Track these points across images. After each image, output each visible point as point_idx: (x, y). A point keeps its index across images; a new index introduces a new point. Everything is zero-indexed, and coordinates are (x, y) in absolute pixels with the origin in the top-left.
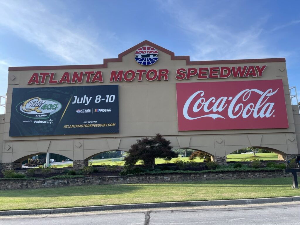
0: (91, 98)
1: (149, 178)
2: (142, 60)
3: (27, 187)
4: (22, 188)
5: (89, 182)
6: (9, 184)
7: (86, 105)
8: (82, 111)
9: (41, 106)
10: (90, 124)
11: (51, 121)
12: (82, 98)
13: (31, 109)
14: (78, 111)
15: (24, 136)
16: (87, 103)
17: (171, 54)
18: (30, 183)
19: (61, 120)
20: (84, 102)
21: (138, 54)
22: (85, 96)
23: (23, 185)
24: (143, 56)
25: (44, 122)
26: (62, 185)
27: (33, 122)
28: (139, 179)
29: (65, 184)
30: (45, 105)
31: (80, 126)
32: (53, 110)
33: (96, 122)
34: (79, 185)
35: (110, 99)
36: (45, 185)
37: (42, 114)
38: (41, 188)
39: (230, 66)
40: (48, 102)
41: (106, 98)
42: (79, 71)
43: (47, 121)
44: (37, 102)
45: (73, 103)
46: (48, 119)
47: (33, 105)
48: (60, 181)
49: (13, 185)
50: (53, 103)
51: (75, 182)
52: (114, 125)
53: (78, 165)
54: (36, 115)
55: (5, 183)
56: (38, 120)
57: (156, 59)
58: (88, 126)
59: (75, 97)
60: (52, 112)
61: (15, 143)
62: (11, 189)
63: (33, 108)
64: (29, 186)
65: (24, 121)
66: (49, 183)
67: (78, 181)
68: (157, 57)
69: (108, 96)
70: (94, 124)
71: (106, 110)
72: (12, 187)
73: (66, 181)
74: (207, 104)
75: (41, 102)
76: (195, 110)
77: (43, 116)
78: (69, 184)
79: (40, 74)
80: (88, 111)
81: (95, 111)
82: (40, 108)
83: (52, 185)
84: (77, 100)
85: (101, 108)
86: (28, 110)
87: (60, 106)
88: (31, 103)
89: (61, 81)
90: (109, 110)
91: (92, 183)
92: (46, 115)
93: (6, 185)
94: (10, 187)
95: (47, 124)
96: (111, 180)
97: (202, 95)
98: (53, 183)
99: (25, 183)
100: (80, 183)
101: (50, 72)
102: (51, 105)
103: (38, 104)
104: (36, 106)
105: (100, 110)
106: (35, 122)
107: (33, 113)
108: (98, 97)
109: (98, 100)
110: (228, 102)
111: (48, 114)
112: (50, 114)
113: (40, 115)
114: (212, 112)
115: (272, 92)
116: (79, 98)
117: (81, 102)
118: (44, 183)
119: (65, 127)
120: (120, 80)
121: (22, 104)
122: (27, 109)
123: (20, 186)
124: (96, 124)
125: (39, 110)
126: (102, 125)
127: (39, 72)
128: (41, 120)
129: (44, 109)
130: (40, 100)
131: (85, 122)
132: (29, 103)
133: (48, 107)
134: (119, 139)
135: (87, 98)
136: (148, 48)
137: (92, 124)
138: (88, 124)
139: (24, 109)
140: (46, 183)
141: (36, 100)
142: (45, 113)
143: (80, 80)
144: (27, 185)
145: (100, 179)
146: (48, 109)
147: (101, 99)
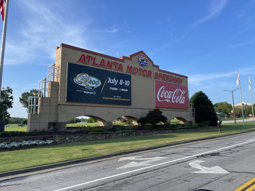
0: (118, 81)
1: (161, 132)
2: (141, 62)
3: (109, 138)
4: (106, 138)
5: (138, 134)
6: (98, 136)
7: (115, 85)
8: (113, 89)
9: (89, 81)
10: (117, 98)
11: (95, 93)
12: (113, 80)
13: (81, 82)
14: (111, 88)
15: (77, 101)
16: (115, 84)
17: (152, 62)
18: (110, 135)
19: (101, 93)
20: (114, 83)
21: (139, 58)
22: (115, 79)
23: (106, 136)
24: (141, 60)
25: (91, 93)
26: (127, 136)
27: (83, 92)
28: (158, 132)
29: (128, 135)
30: (91, 80)
31: (112, 99)
32: (96, 85)
33: (120, 97)
34: (134, 136)
35: (127, 83)
36: (118, 136)
37: (89, 87)
38: (116, 138)
39: (173, 76)
40: (93, 79)
41: (125, 82)
42: (111, 61)
43: (92, 92)
44: (86, 77)
45: (108, 82)
46: (93, 91)
47: (83, 79)
48: (125, 134)
49: (101, 137)
50: (96, 80)
51: (132, 134)
52: (129, 100)
53: (110, 125)
54: (85, 87)
55: (95, 136)
56: (87, 91)
57: (147, 64)
58: (116, 99)
59: (109, 78)
60: (95, 86)
61: (69, 107)
62: (99, 140)
63: (83, 81)
64: (110, 137)
65: (77, 90)
66: (120, 135)
67: (134, 133)
68: (147, 63)
69: (126, 81)
70: (119, 98)
71: (125, 90)
72: (100, 138)
73: (128, 134)
74: (165, 94)
75: (88, 78)
76: (162, 97)
77: (90, 88)
78: (130, 135)
79: (87, 55)
80: (116, 89)
81: (120, 90)
82: (87, 82)
83: (122, 136)
84: (110, 81)
85: (123, 89)
86: (80, 82)
87: (100, 83)
88: (81, 77)
89: (100, 65)
90: (127, 90)
91: (140, 135)
92: (92, 88)
93: (96, 137)
94: (99, 138)
95: (92, 95)
96: (148, 132)
97: (164, 89)
98: (122, 135)
99: (108, 135)
100: (135, 134)
101: (93, 56)
102: (95, 81)
103: (86, 79)
104: (85, 80)
105: (122, 90)
106: (85, 92)
107: (83, 85)
108: (121, 81)
109: (121, 83)
110: (172, 94)
111: (93, 87)
112: (94, 88)
113: (88, 87)
114: (167, 99)
115: (185, 92)
116: (111, 79)
117: (112, 83)
118: (118, 135)
119: (103, 98)
120: (131, 72)
121: (75, 76)
122: (78, 81)
123: (105, 137)
124: (120, 98)
125: (87, 83)
126: (123, 100)
127: (86, 54)
128: (88, 91)
129: (90, 83)
130: (88, 76)
131: (114, 97)
132: (80, 77)
133: (92, 82)
134: (130, 109)
135: (116, 80)
136: (144, 56)
137: (118, 98)
138: (116, 98)
139: (77, 81)
140: (119, 135)
141: (85, 75)
142: (91, 86)
143: (111, 66)
144: (109, 137)
145: (143, 132)
146: (93, 84)
147: (123, 82)
